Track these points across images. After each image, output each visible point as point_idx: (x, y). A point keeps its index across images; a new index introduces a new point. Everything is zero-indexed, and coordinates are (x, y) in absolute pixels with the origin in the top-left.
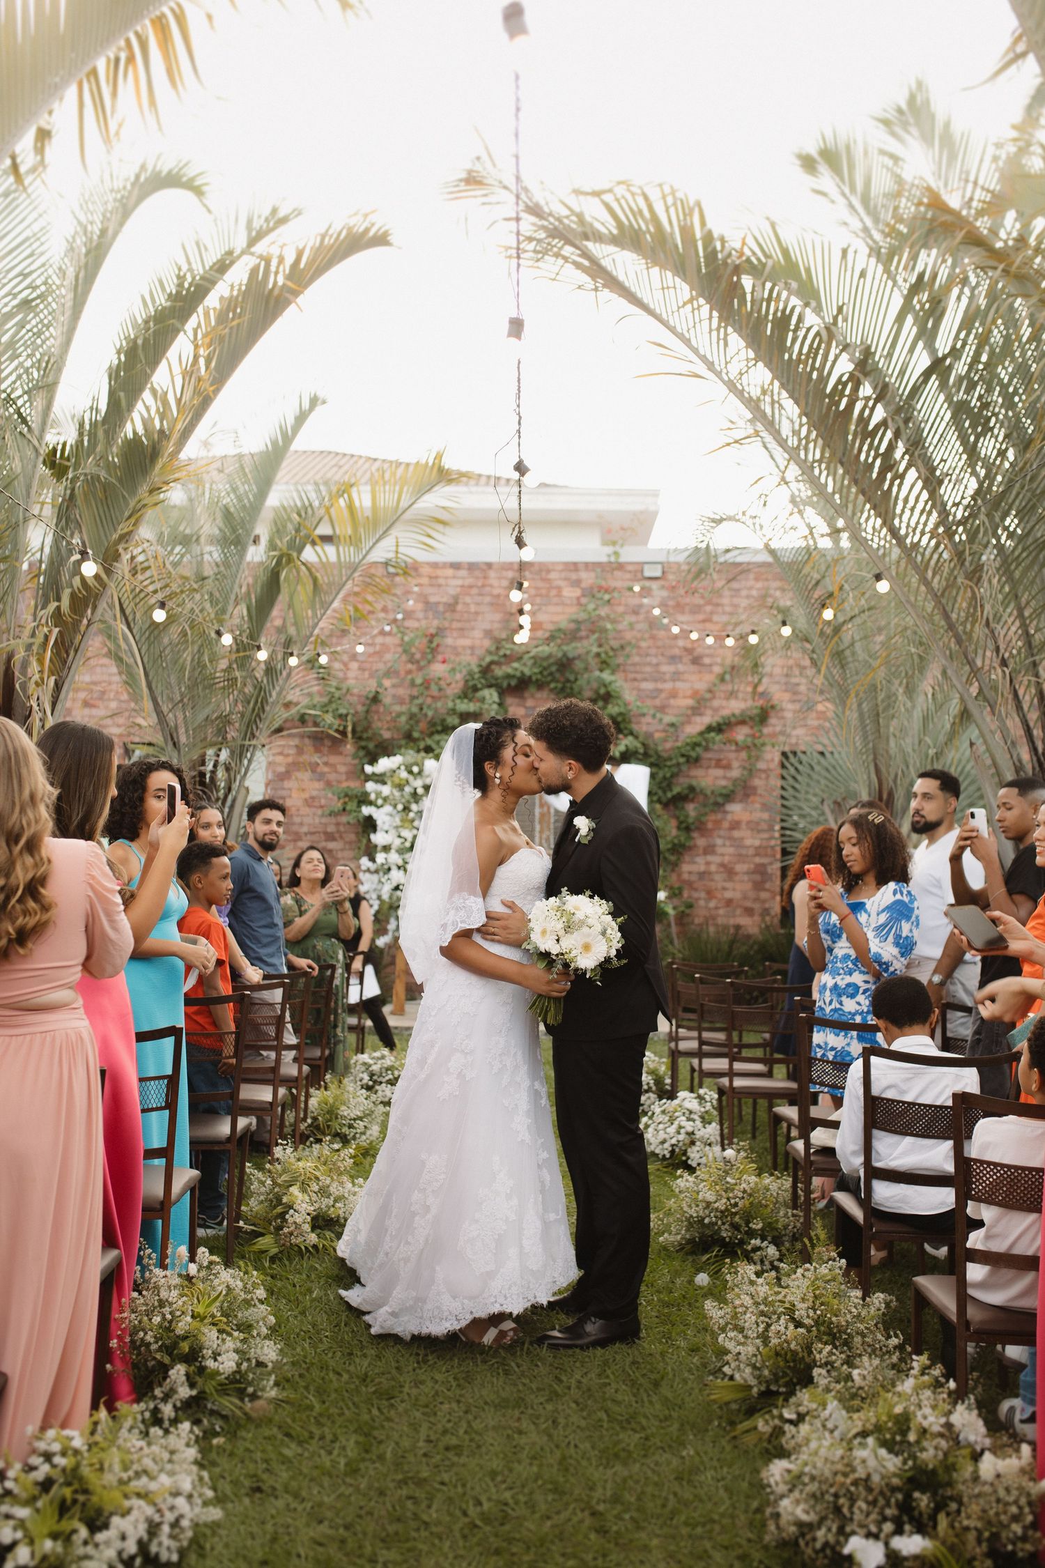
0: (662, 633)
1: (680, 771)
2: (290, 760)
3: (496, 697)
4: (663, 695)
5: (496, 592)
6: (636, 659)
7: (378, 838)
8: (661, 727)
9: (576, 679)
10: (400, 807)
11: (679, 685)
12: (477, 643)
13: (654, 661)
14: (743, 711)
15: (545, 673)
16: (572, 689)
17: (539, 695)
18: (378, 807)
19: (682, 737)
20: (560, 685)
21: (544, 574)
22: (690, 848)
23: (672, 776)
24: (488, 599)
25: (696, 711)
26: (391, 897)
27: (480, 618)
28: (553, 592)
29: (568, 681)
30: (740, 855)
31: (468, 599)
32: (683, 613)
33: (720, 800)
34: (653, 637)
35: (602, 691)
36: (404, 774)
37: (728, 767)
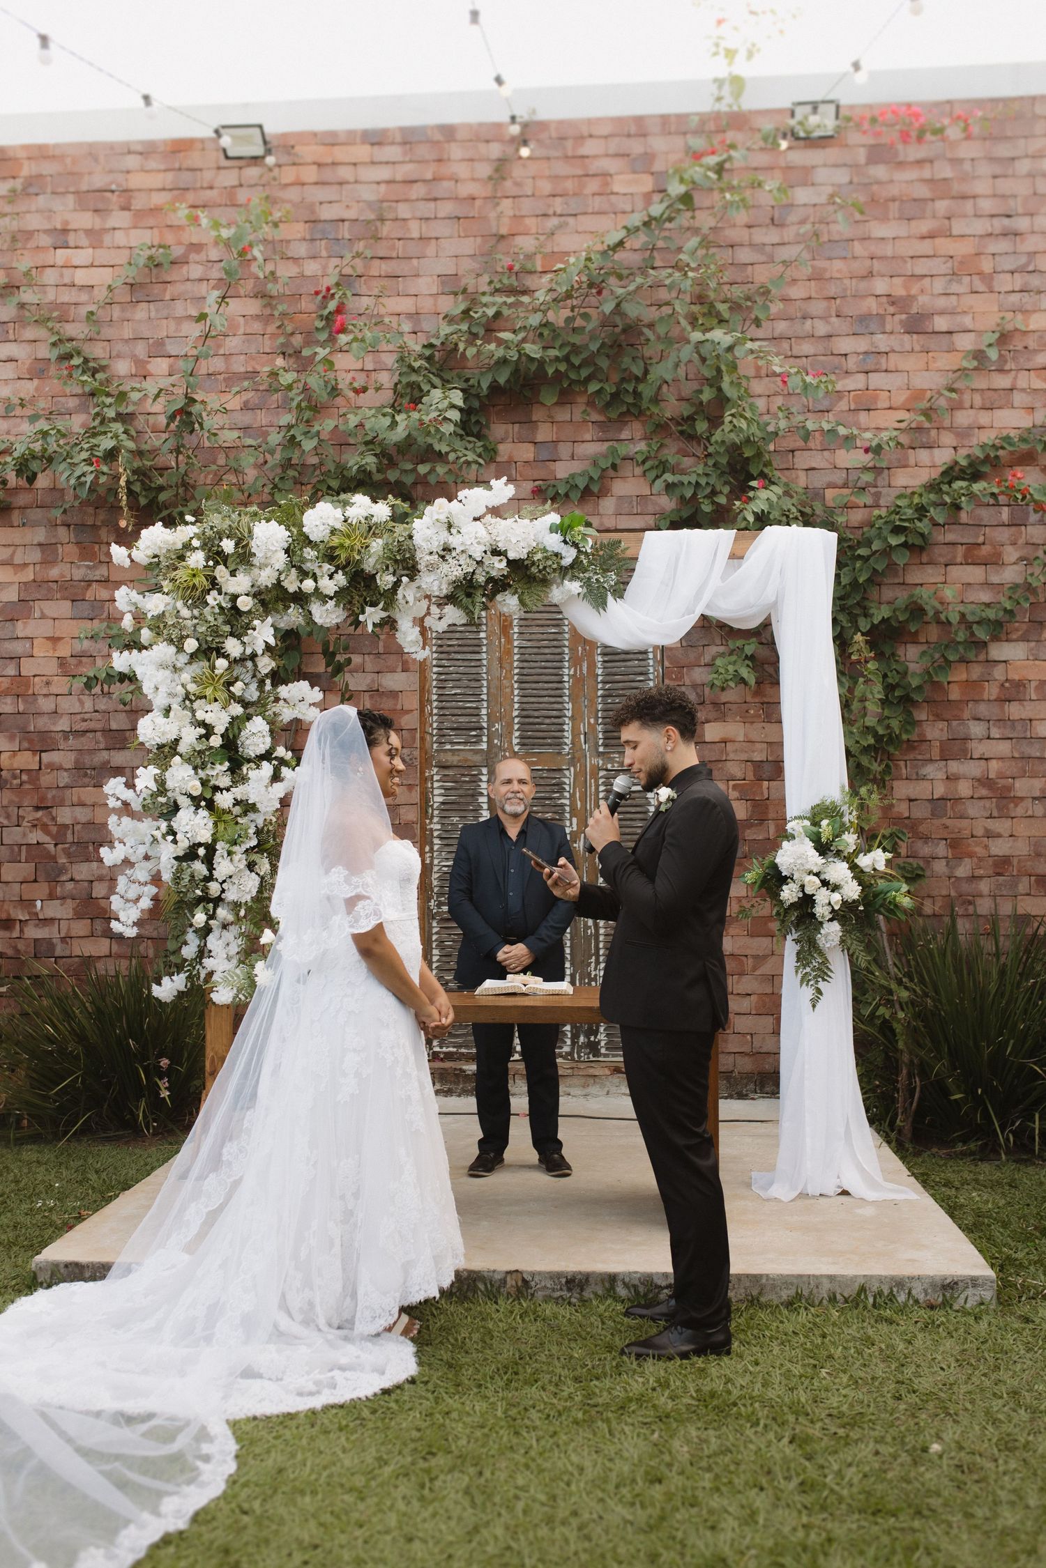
0: (837, 267)
1: (892, 566)
2: (28, 575)
3: (457, 397)
4: (843, 405)
5: (465, 190)
6: (781, 327)
7: (151, 730)
8: (839, 477)
9: (646, 372)
10: (191, 645)
11: (877, 380)
12: (427, 304)
13: (821, 329)
14: (1029, 430)
15: (576, 361)
16: (637, 394)
17: (563, 415)
18: (142, 648)
19: (888, 497)
20: (610, 389)
21: (569, 144)
22: (911, 746)
23: (869, 580)
24: (446, 208)
25: (919, 437)
26: (177, 878)
27: (431, 250)
28: (593, 186)
29: (628, 377)
30: (1026, 758)
31: (403, 211)
32: (884, 219)
33: (981, 634)
34: (818, 277)
35: (707, 395)
36: (197, 559)
37: (994, 561)
